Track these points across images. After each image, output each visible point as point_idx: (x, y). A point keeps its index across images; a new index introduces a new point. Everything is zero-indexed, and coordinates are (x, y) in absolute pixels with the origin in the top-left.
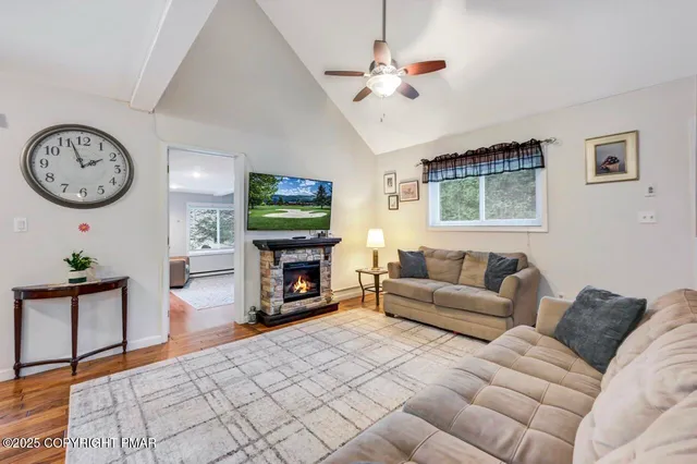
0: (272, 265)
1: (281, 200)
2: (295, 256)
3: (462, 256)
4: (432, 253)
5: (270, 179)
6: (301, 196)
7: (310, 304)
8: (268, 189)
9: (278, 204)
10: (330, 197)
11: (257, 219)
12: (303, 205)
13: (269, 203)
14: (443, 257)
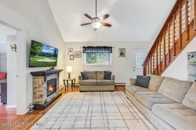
0: (44, 82)
1: (43, 54)
2: (50, 77)
3: (96, 73)
4: (88, 72)
5: (41, 45)
6: (49, 53)
7: (54, 95)
8: (39, 49)
9: (42, 56)
10: (57, 54)
11: (34, 62)
12: (50, 57)
13: (39, 55)
14: (91, 73)
